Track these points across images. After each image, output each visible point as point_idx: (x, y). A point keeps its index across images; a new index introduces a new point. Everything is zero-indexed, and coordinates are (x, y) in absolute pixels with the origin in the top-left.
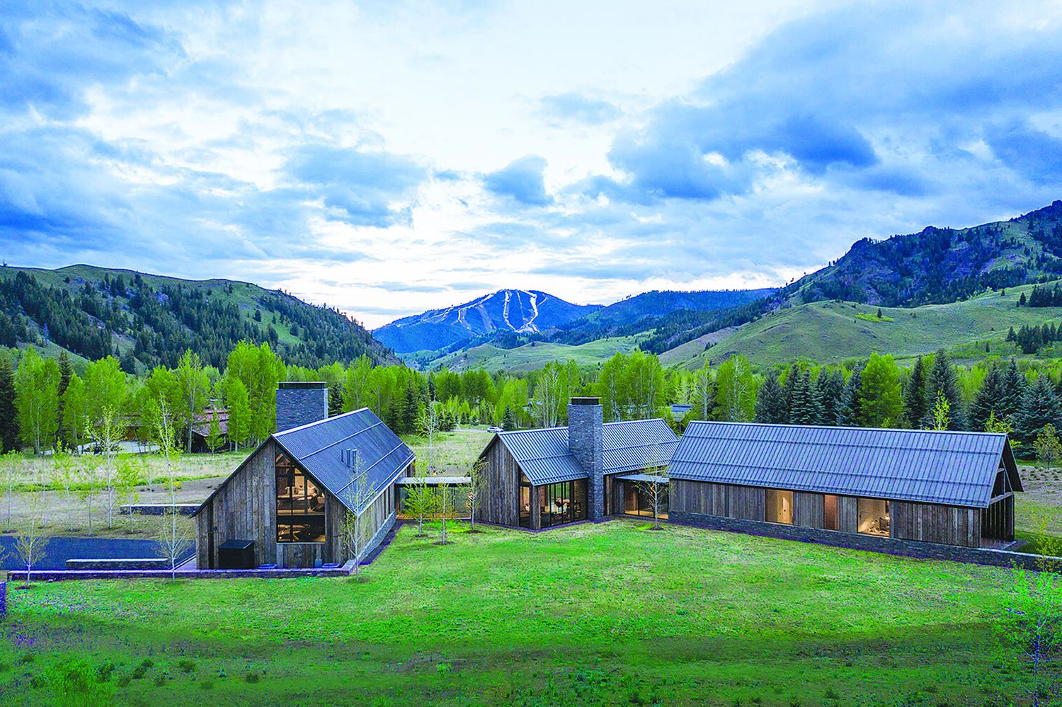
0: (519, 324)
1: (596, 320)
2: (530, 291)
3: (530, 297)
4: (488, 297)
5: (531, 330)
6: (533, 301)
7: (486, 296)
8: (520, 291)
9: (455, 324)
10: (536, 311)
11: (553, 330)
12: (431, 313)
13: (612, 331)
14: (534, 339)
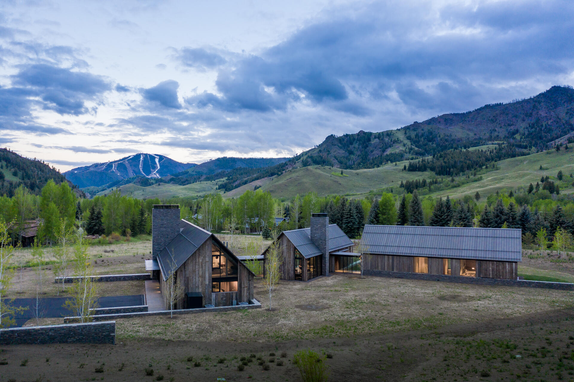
0: (149, 173)
1: (193, 172)
2: (155, 155)
3: (154, 158)
4: (131, 157)
5: (155, 176)
6: (157, 160)
7: (129, 157)
8: (149, 155)
9: (111, 172)
10: (158, 165)
11: (169, 177)
12: (96, 165)
13: (203, 178)
14: (158, 182)
